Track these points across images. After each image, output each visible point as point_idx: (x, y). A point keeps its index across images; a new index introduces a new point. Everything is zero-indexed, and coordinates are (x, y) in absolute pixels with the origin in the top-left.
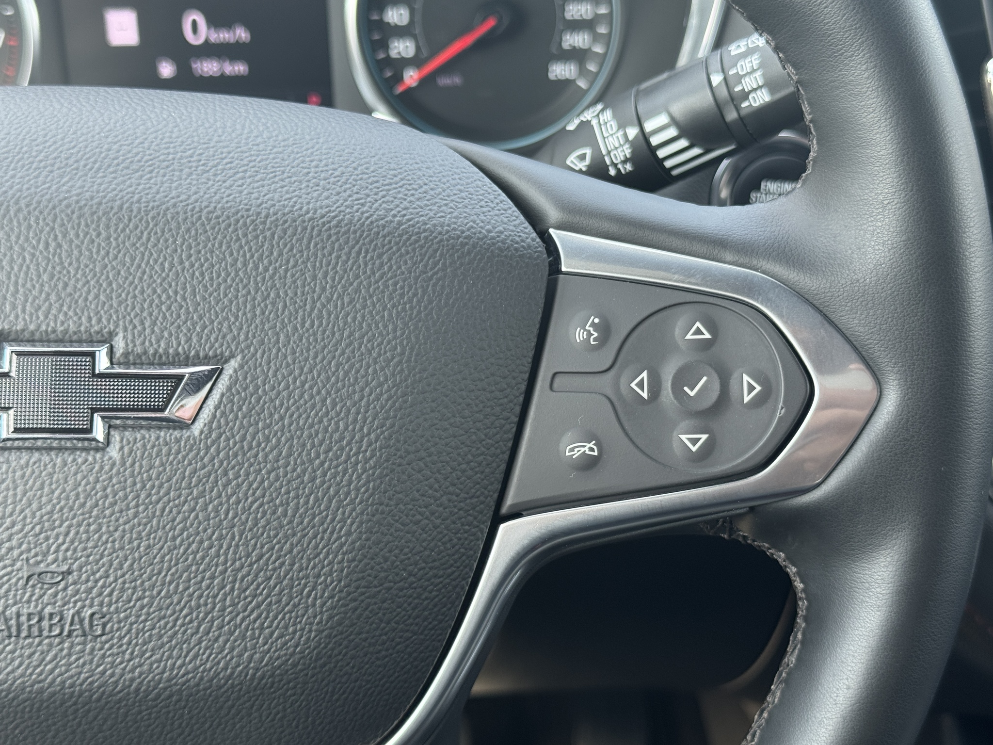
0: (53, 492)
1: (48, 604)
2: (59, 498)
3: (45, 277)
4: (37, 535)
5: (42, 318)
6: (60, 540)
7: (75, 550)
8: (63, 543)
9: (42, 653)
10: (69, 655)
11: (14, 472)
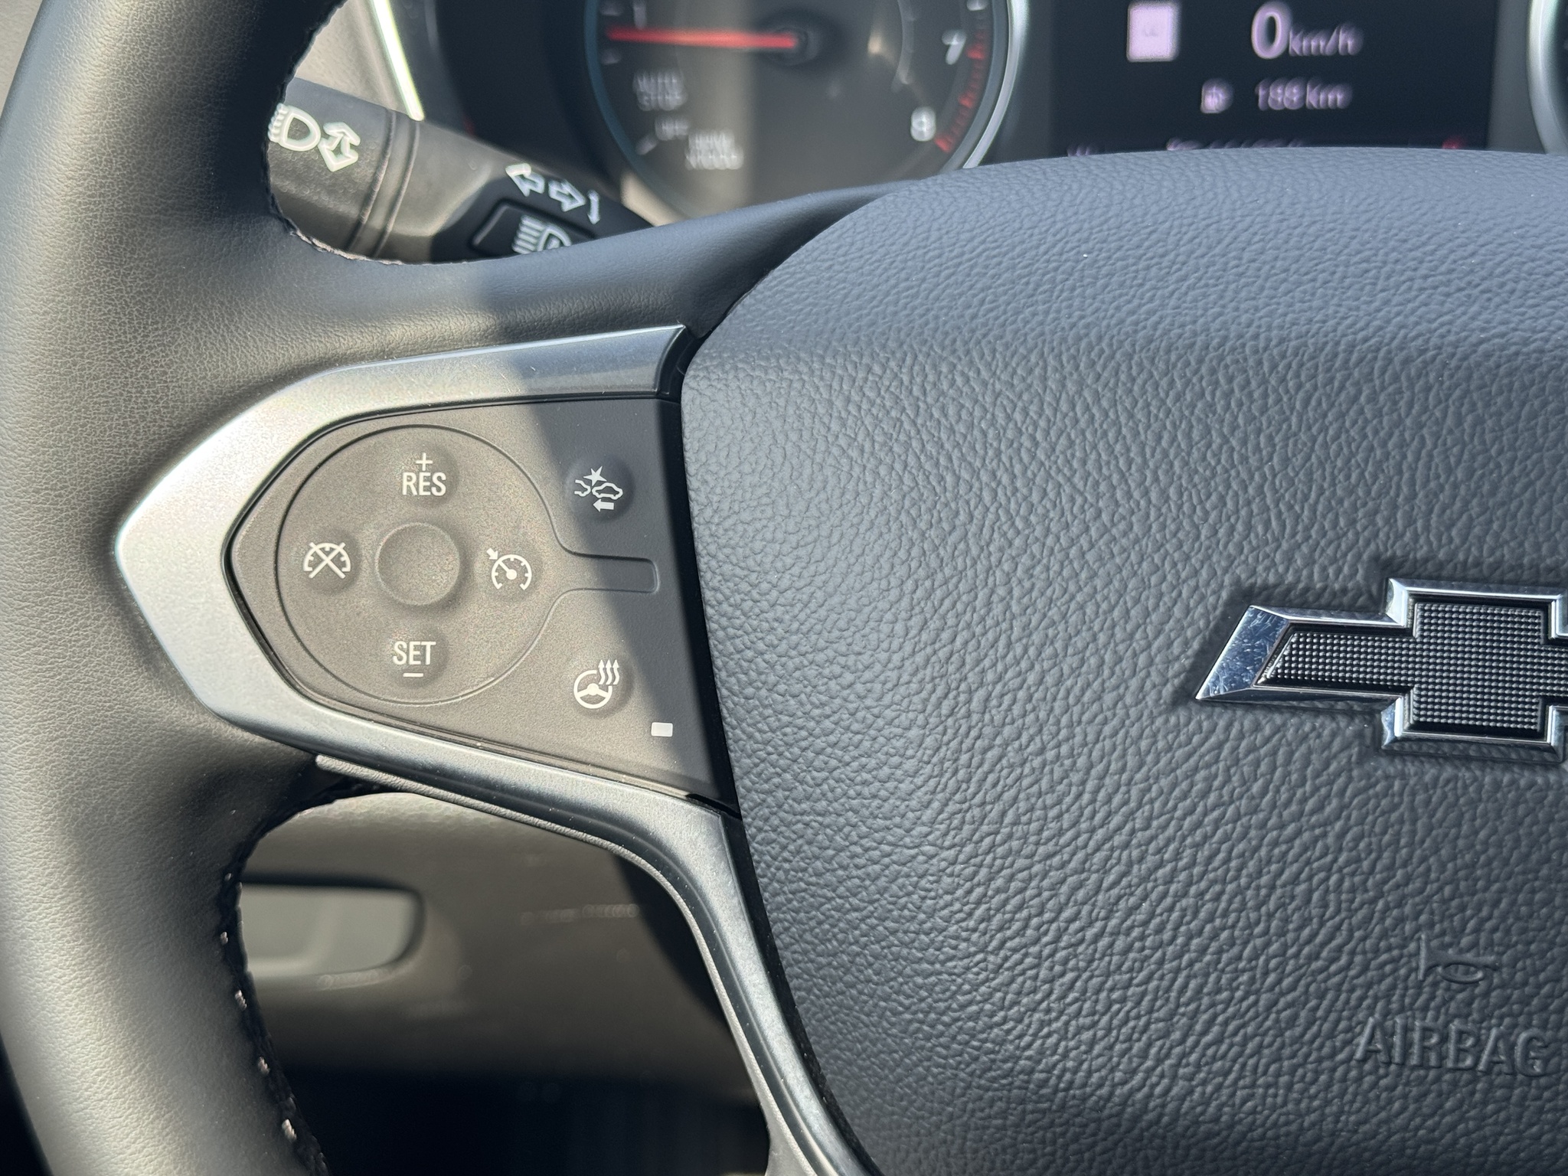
0: (1476, 833)
1: (1455, 1016)
2: (1486, 843)
3: (1460, 474)
4: (1444, 901)
5: (1457, 541)
6: (1485, 912)
7: (1508, 932)
8: (1490, 917)
9: (1440, 1094)
10: (1485, 1103)
11: (1413, 794)
